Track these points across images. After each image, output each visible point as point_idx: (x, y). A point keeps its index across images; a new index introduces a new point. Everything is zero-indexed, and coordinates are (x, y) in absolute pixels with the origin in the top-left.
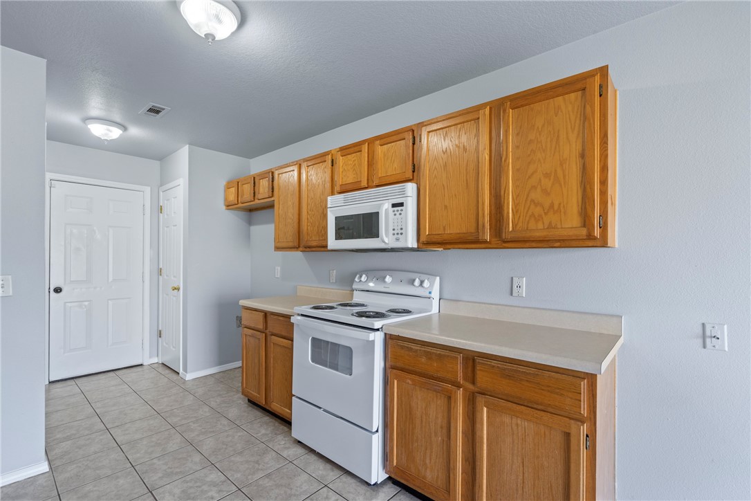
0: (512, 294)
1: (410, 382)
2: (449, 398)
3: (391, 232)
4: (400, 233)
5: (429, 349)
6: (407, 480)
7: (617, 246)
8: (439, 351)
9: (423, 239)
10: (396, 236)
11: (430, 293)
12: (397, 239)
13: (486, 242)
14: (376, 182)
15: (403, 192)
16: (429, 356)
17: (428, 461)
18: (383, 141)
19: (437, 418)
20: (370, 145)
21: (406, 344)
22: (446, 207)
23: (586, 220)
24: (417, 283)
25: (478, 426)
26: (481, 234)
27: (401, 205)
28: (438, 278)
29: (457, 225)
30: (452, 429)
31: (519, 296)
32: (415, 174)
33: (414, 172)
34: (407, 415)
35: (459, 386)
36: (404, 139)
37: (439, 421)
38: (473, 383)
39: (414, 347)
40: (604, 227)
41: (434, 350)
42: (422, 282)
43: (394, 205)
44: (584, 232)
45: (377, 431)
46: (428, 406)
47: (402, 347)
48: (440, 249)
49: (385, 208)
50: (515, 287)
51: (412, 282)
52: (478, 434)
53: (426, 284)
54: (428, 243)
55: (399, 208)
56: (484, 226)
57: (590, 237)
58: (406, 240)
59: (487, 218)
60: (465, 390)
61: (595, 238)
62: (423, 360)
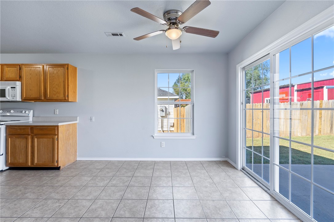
0: (54, 114)
1: (14, 137)
2: (27, 138)
3: (11, 96)
4: (15, 96)
5: (20, 127)
6: (14, 165)
7: (77, 101)
8: (24, 127)
9: (23, 98)
10: (13, 97)
11: (28, 115)
12: (13, 98)
13: (42, 100)
14: (5, 79)
15: (15, 84)
16: (20, 129)
17: (20, 157)
18: (7, 66)
19: (23, 145)
20: (2, 66)
21: (13, 127)
22: (31, 90)
23: (65, 96)
24: (24, 112)
25: (34, 143)
26: (41, 98)
27: (15, 88)
28: (32, 111)
29: (34, 95)
30: (28, 147)
31: (57, 114)
32: (21, 79)
33: (20, 79)
34: (14, 147)
35: (29, 135)
36: (16, 67)
37: (24, 145)
38: (33, 133)
39: (16, 127)
40: (68, 97)
41: (22, 127)
42: (25, 112)
43: (12, 88)
44: (64, 98)
45: (2, 155)
46: (20, 142)
47: (12, 128)
48: (33, 102)
49: (8, 88)
50: (55, 112)
51: (22, 112)
52: (34, 145)
53: (27, 112)
54: (25, 99)
55: (14, 89)
56: (42, 95)
57: (65, 99)
58: (16, 98)
59: (43, 94)
60: (31, 135)
61: (66, 100)
62: (19, 131)
